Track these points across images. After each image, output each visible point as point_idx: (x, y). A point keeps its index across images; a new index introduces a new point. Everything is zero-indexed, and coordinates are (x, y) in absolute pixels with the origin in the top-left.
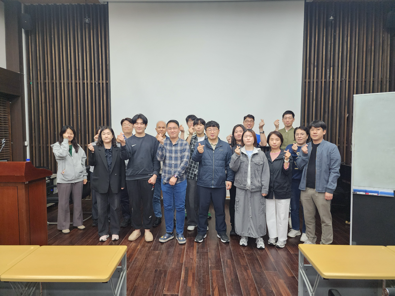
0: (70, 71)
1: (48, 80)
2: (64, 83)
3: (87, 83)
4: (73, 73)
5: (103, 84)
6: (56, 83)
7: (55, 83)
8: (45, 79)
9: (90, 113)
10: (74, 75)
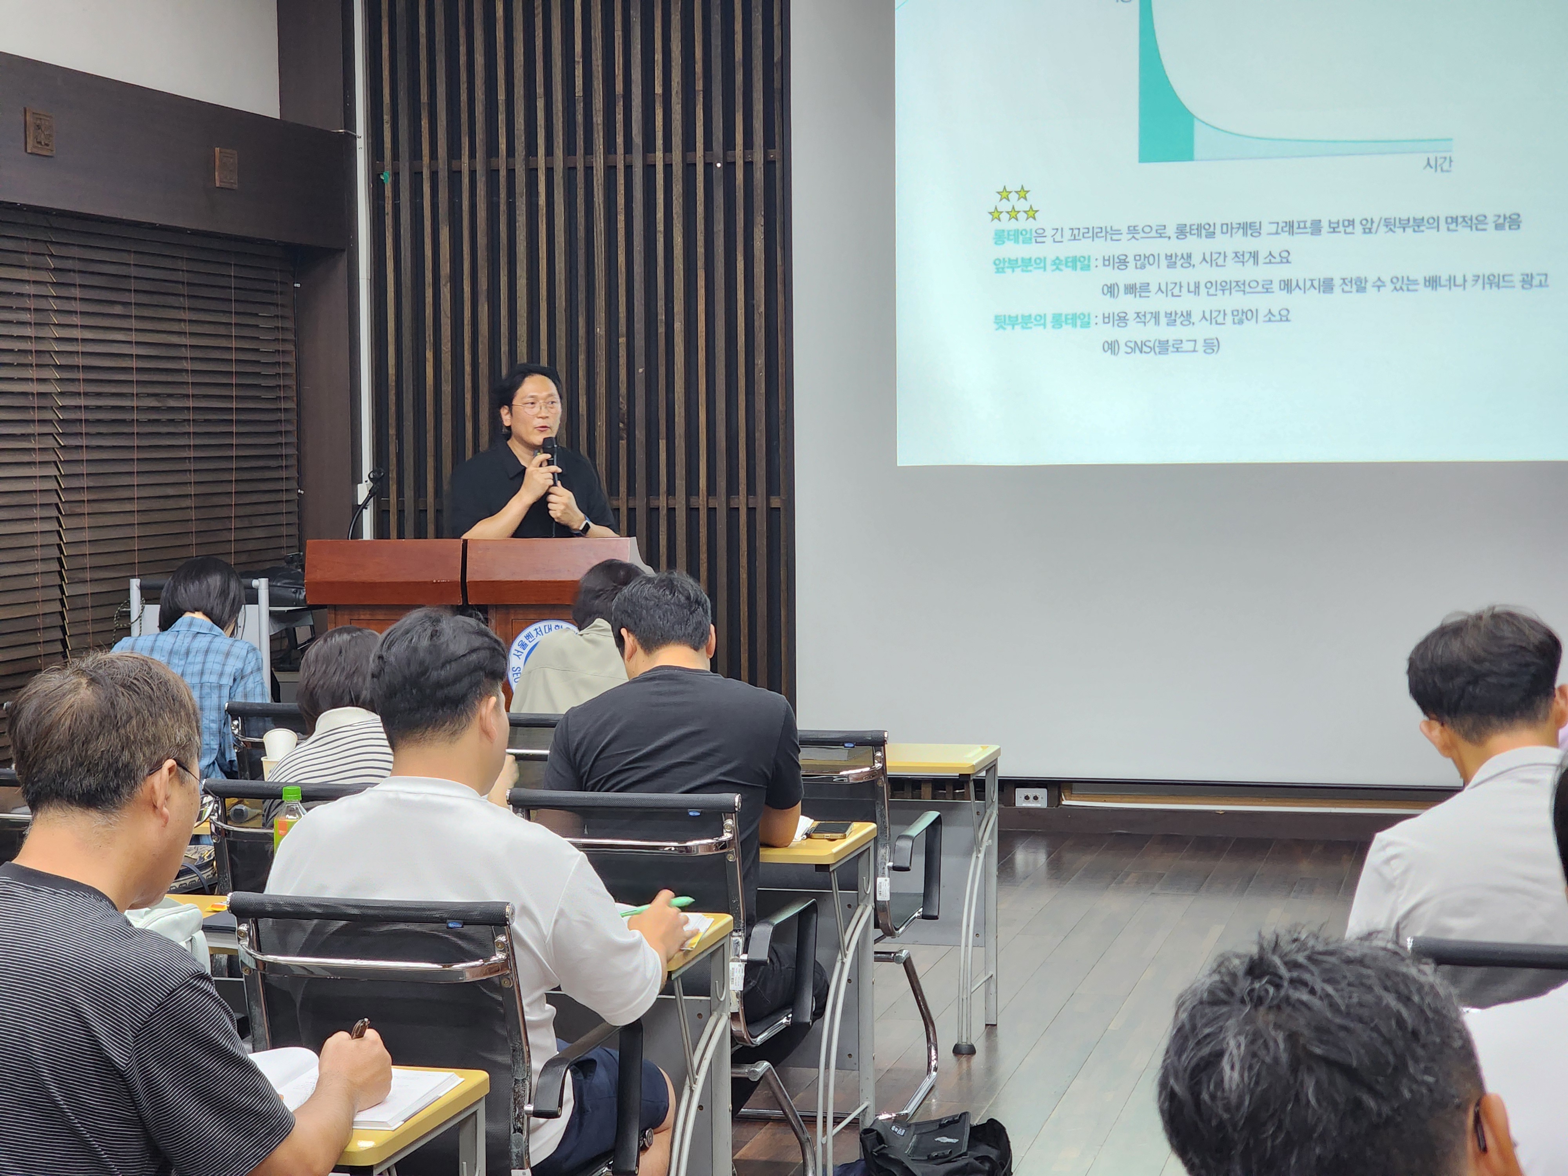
0: (580, 107)
1: (472, 155)
2: (550, 171)
3: (668, 167)
4: (598, 119)
5: (749, 165)
6: (511, 172)
7: (503, 173)
8: (454, 152)
9: (679, 326)
10: (601, 127)
